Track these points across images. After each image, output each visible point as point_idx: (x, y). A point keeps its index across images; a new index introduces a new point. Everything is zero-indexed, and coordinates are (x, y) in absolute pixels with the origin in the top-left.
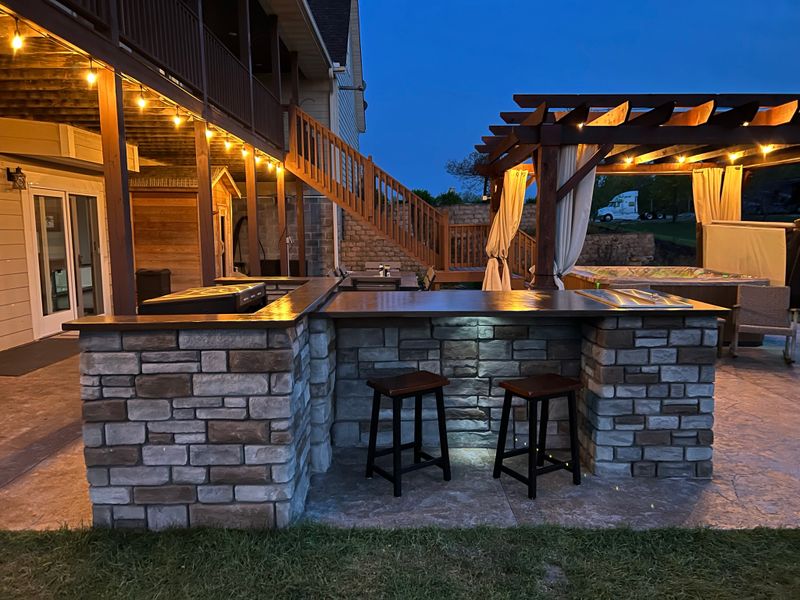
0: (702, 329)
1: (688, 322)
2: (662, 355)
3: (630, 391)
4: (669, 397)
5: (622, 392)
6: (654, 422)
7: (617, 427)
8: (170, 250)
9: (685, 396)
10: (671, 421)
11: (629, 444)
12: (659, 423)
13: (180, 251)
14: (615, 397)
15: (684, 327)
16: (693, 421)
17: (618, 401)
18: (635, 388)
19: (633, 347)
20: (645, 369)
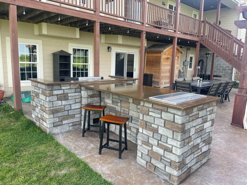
0: (174, 114)
1: (169, 110)
2: (159, 121)
3: (147, 132)
4: (160, 140)
5: (145, 132)
6: (155, 149)
7: (143, 145)
8: (153, 69)
9: (167, 143)
10: (161, 151)
11: (146, 154)
12: (156, 150)
13: (155, 69)
14: (142, 133)
15: (167, 112)
16: (170, 155)
17: (143, 135)
18: (149, 132)
19: (148, 115)
20: (152, 125)
